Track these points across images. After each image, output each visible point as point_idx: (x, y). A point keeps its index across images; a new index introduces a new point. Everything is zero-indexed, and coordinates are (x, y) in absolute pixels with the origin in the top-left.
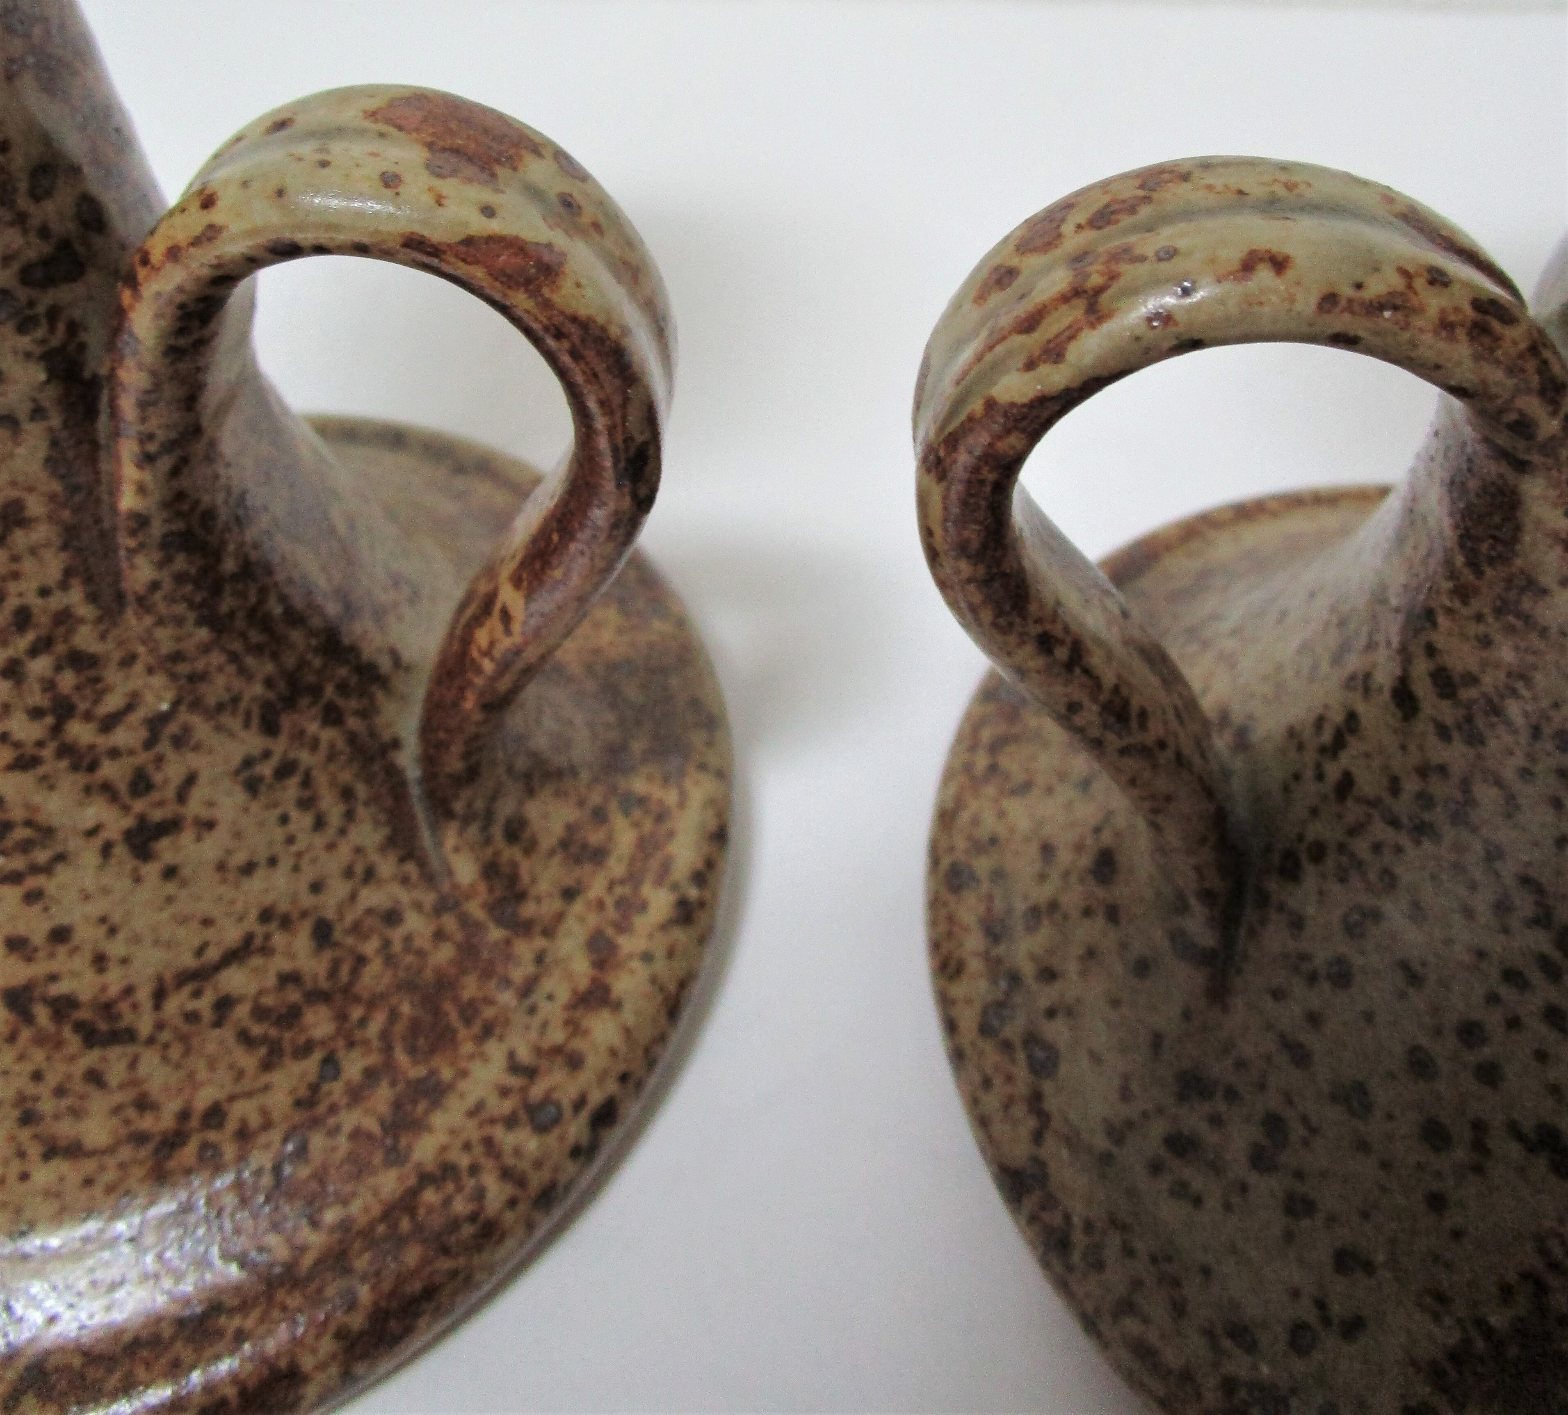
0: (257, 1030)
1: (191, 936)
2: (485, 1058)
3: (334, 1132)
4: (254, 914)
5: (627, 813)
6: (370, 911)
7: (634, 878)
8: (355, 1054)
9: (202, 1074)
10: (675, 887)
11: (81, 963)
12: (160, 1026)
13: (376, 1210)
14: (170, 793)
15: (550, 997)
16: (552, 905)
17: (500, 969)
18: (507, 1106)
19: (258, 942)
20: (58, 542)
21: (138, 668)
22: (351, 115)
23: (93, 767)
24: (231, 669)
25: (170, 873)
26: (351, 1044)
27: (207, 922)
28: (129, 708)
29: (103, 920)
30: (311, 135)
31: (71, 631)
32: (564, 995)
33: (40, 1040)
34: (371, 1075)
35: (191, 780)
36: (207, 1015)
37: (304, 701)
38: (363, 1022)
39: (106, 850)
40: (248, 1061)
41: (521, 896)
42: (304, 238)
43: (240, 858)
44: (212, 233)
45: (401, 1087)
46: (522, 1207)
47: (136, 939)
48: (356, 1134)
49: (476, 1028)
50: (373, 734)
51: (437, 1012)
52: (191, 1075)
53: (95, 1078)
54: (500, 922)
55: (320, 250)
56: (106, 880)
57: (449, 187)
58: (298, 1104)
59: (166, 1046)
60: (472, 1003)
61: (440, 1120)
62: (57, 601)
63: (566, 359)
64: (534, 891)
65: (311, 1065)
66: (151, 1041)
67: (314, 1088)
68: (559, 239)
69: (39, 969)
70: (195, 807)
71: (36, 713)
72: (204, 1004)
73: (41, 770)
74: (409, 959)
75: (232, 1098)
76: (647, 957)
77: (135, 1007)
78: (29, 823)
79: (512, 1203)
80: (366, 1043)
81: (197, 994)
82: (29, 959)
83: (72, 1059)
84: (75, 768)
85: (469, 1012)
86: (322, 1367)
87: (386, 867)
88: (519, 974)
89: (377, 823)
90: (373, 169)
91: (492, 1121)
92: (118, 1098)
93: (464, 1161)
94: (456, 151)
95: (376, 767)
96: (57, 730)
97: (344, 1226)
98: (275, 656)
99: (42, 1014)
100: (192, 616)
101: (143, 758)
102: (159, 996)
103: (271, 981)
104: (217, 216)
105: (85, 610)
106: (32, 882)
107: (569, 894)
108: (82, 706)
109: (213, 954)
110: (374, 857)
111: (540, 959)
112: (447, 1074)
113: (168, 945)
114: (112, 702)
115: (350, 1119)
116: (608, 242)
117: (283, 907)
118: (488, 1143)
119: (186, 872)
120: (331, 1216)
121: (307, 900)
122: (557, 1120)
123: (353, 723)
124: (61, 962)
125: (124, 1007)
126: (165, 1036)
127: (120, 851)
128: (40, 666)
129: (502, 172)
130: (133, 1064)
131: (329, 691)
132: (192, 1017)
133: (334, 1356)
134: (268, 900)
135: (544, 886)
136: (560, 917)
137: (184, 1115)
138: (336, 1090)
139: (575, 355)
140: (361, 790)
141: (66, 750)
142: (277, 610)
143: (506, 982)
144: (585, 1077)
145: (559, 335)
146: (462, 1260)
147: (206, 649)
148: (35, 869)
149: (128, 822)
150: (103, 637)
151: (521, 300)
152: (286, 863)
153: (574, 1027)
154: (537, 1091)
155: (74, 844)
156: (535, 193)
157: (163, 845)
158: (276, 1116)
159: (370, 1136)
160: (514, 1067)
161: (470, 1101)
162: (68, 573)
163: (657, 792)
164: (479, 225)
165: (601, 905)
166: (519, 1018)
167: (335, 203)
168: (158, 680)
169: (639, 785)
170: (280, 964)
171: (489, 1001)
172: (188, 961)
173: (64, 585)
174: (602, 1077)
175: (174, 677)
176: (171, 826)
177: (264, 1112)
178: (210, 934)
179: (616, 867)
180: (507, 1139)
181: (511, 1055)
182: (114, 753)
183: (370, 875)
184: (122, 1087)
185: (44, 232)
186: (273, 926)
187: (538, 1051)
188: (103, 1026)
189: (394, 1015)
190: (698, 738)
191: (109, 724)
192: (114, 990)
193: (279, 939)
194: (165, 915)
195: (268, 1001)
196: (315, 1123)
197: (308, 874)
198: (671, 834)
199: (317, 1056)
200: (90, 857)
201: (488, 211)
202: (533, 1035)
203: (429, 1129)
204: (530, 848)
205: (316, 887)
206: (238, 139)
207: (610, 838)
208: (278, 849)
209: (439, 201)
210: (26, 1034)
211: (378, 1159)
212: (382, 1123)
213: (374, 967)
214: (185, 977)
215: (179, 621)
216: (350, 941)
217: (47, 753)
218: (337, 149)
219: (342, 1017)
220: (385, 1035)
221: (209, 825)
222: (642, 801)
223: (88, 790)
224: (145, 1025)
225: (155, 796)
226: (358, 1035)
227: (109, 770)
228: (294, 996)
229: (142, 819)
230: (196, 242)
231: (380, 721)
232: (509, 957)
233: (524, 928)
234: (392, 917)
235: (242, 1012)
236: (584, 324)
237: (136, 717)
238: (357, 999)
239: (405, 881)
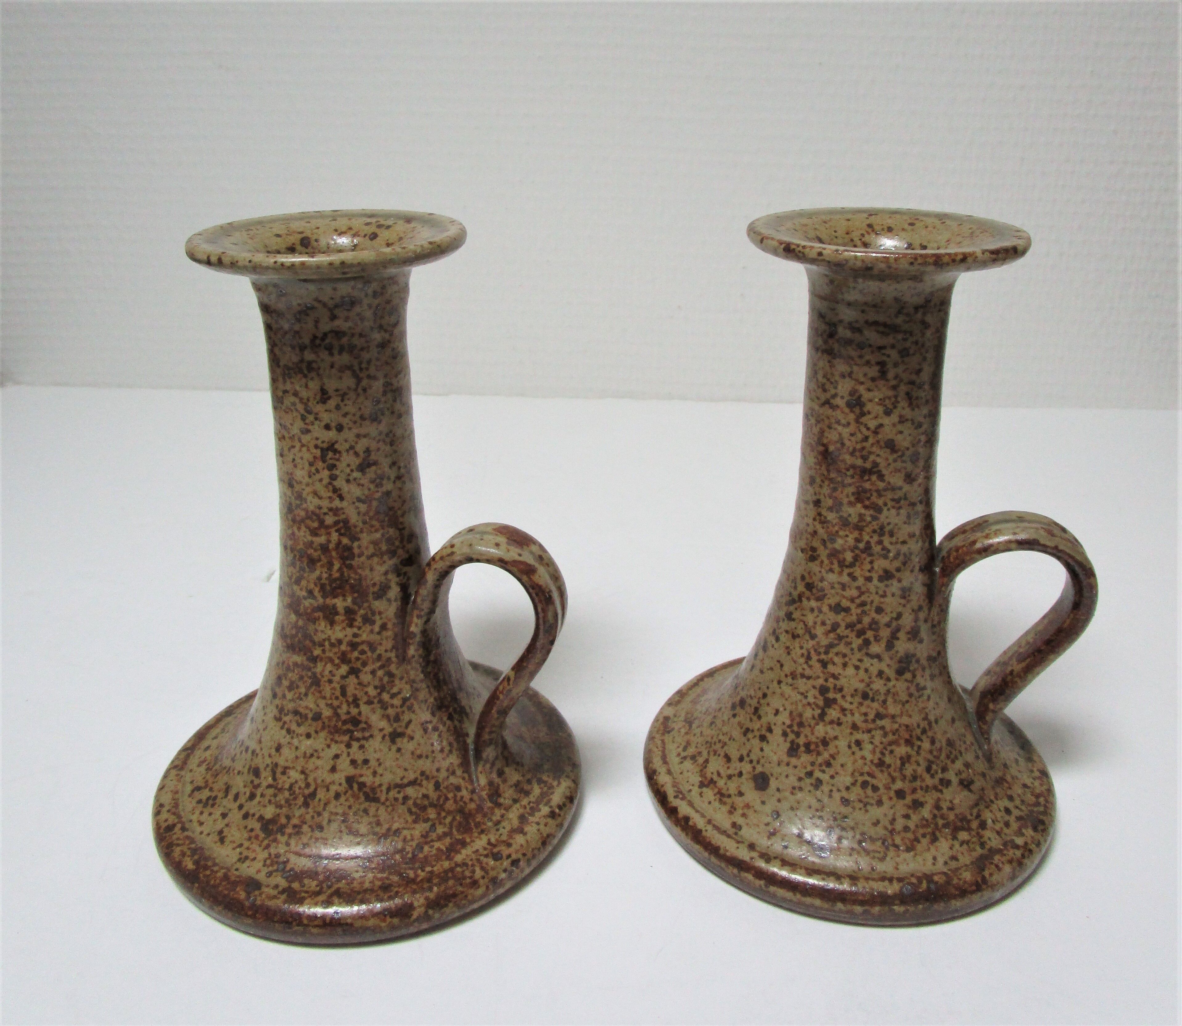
0: (414, 810)
1: (400, 773)
2: (481, 839)
3: (432, 847)
4: (419, 772)
5: (538, 784)
6: (452, 784)
7: (538, 802)
8: (441, 826)
9: (396, 818)
10: (551, 807)
11: (369, 772)
12: (387, 799)
13: (441, 870)
14: (404, 724)
15: (504, 828)
16: (508, 802)
17: (489, 816)
18: (485, 852)
19: (419, 781)
20: (393, 637)
21: (404, 681)
22: (489, 529)
23: (386, 709)
24: (427, 690)
25: (399, 750)
26: (440, 823)
27: (406, 770)
28: (399, 693)
29: (378, 760)
30: (478, 533)
31: (389, 665)
32: (508, 828)
33: (353, 796)
34: (445, 834)
35: (410, 722)
36: (401, 800)
37: (444, 710)
38: (445, 818)
39: (384, 737)
40: (410, 819)
41: (499, 796)
42: (474, 557)
43: (418, 752)
44: (452, 553)
45: (453, 840)
46: (486, 880)
47: (386, 769)
48: (438, 849)
49: (479, 830)
50: (461, 729)
51: (468, 823)
52: (393, 818)
53: (366, 811)
54: (491, 801)
55: (478, 561)
56: (382, 747)
57: (512, 548)
58: (422, 836)
59: (387, 806)
60: (479, 822)
61: (464, 851)
62: (389, 654)
63: (534, 595)
64: (503, 795)
65: (427, 826)
66: (383, 804)
67: (427, 832)
68: (537, 565)
69: (358, 772)
70: (409, 731)
71: (376, 687)
72: (400, 796)
73: (373, 706)
74: (462, 803)
75: (404, 828)
76: (538, 824)
77: (381, 791)
78: (366, 723)
79: (483, 878)
80: (445, 824)
81: (399, 792)
82: (356, 768)
83: (360, 804)
84: (382, 708)
85: (478, 824)
86: (420, 907)
87: (459, 772)
88: (494, 818)
89: (458, 757)
90: (493, 542)
91: (481, 855)
92: (371, 819)
93: (470, 863)
94: (515, 541)
95: (461, 739)
96: (379, 694)
97: (431, 872)
98: (439, 691)
99: (355, 786)
100: (420, 669)
101: (399, 710)
102: (389, 790)
103: (420, 796)
104: (454, 550)
105: (394, 659)
106: (363, 742)
107: (515, 801)
108: (388, 689)
109: (406, 781)
110: (456, 768)
111: (502, 816)
112: (468, 840)
113: (394, 773)
114: (395, 690)
115: (437, 845)
116: (550, 569)
117: (428, 773)
118: (478, 860)
119: (403, 751)
120: (428, 869)
121: (435, 774)
122: (501, 858)
123: (456, 723)
124: (364, 771)
125: (378, 790)
126: (388, 803)
127: (387, 738)
128: (380, 673)
129: (525, 547)
130: (377, 810)
131: (451, 709)
132: (396, 799)
133: (423, 905)
134: (424, 769)
135: (507, 795)
136: (511, 807)
137: (389, 830)
138: (434, 836)
139: (537, 595)
140: (455, 745)
141: (380, 701)
142: (441, 678)
143: (490, 820)
144: (511, 850)
145: (533, 588)
146: (465, 889)
147: (422, 681)
148: (364, 738)
149: (391, 730)
150: (397, 668)
151: (525, 578)
152: (430, 759)
153: (510, 836)
154: (495, 850)
155: (376, 732)
156: (532, 553)
157: (399, 740)
158: (415, 838)
159: (442, 850)
160: (489, 843)
161: (474, 849)
162: (393, 647)
163: (550, 781)
164: (517, 558)
165: (525, 807)
166: (493, 831)
167: (484, 549)
168: (408, 687)
169: (545, 778)
170: (424, 791)
171: (485, 824)
172: (398, 781)
173: (391, 651)
174: (517, 852)
175: (412, 686)
176: (401, 735)
177: (412, 835)
178: (406, 774)
179: (532, 798)
180: (485, 860)
181: (489, 840)
182: (392, 706)
183: (453, 773)
184: (373, 816)
185: (408, 552)
186: (424, 778)
187: (497, 840)
188: (371, 795)
189: (454, 819)
190: (568, 769)
191: (393, 696)
192: (377, 784)
193: (424, 782)
194: (394, 764)
195: (419, 802)
196: (426, 843)
197: (437, 765)
198: (553, 793)
199: (430, 823)
200: (379, 738)
201: (520, 555)
202: (497, 837)
203: (460, 853)
204: (505, 781)
205: (438, 770)
206: (460, 533)
207: (532, 789)
208: (430, 754)
209: (508, 551)
210: (350, 792)
211: (444, 857)
212: (447, 848)
213: (451, 802)
214: (397, 786)
215: (417, 670)
216: (444, 791)
217: (376, 701)
218: (485, 537)
219: (439, 814)
220: (451, 824)
221: (412, 738)
222: (545, 782)
223: (383, 716)
224: (383, 799)
225: (400, 724)
226: (443, 821)
227: (391, 711)
228: (426, 803)
229: (395, 730)
230: (448, 555)
231: (464, 726)
232: (493, 813)
233: (499, 805)
234: (458, 788)
235: (410, 802)
236: (540, 587)
237: (400, 696)
238: (444, 810)
239: (464, 779)
